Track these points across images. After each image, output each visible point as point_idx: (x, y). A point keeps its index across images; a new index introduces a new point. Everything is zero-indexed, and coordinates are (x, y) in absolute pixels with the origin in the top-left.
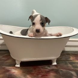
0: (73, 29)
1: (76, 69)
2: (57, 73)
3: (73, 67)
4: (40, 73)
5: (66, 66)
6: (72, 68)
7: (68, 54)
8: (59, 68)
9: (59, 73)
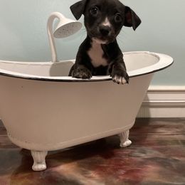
2: (165, 166)
4: (120, 165)
9: (170, 165)
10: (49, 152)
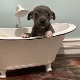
0: (68, 25)
1: (78, 76)
3: (74, 73)
5: (65, 73)
6: (73, 75)
7: (68, 58)
8: (55, 76)
10: (7, 71)
